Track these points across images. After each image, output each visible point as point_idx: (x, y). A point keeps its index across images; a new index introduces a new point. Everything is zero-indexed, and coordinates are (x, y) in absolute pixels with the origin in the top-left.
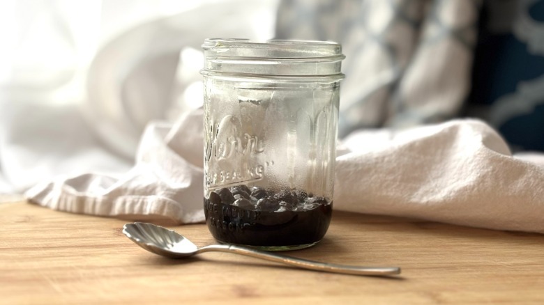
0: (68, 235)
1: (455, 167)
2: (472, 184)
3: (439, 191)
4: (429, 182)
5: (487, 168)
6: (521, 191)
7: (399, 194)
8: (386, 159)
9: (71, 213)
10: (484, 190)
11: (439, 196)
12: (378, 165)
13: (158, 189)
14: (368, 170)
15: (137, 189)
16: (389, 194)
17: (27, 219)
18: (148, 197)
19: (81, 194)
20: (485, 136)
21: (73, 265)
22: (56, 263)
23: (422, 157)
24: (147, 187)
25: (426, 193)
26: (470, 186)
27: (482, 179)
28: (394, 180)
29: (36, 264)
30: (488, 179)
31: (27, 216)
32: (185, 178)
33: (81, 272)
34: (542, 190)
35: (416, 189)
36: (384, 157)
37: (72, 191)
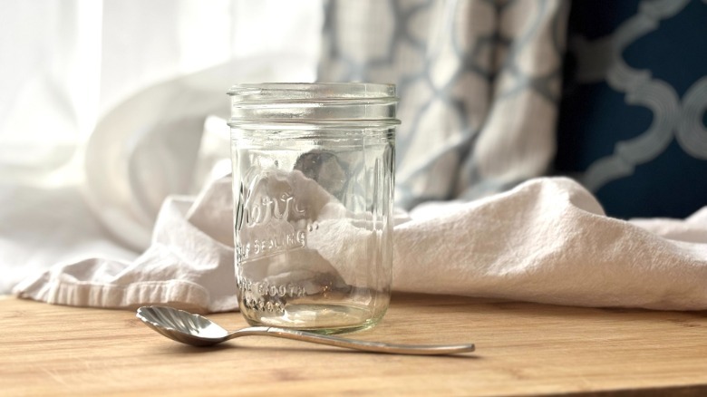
0: (69, 329)
1: (538, 232)
2: (559, 250)
3: (521, 261)
4: (508, 250)
5: (576, 230)
6: (618, 256)
7: (472, 267)
8: (456, 225)
9: (72, 306)
10: (574, 257)
11: (521, 267)
12: (446, 233)
13: (179, 272)
14: (435, 239)
15: (153, 273)
16: (460, 266)
17: (17, 315)
18: (167, 282)
19: (84, 283)
20: (572, 193)
21: (76, 357)
22: (55, 355)
23: (499, 221)
24: (165, 270)
25: (505, 264)
26: (557, 253)
27: (571, 244)
28: (466, 250)
29: (31, 358)
30: (578, 244)
31: (17, 312)
32: (212, 258)
33: (87, 363)
34: (643, 254)
35: (493, 260)
36: (453, 223)
37: (72, 279)
